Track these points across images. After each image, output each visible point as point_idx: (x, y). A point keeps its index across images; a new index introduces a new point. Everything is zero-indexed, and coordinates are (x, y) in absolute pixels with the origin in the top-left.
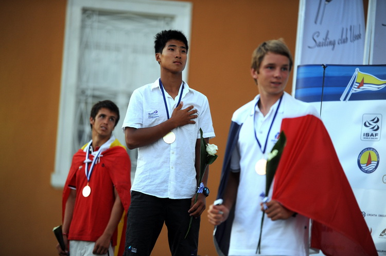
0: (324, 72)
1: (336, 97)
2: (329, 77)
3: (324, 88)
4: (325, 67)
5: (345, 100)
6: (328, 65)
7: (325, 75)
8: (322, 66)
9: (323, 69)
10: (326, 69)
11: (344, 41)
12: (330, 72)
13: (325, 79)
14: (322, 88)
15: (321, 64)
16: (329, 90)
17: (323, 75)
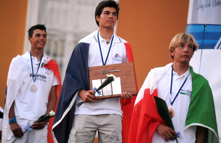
0: (204, 29)
1: (212, 47)
2: (207, 33)
3: (204, 40)
4: (205, 26)
5: (218, 48)
6: (207, 25)
7: (205, 31)
8: (203, 25)
9: (204, 27)
10: (206, 27)
11: (208, 5)
12: (208, 29)
13: (205, 34)
14: (202, 40)
15: (202, 23)
16: (207, 42)
17: (203, 31)
